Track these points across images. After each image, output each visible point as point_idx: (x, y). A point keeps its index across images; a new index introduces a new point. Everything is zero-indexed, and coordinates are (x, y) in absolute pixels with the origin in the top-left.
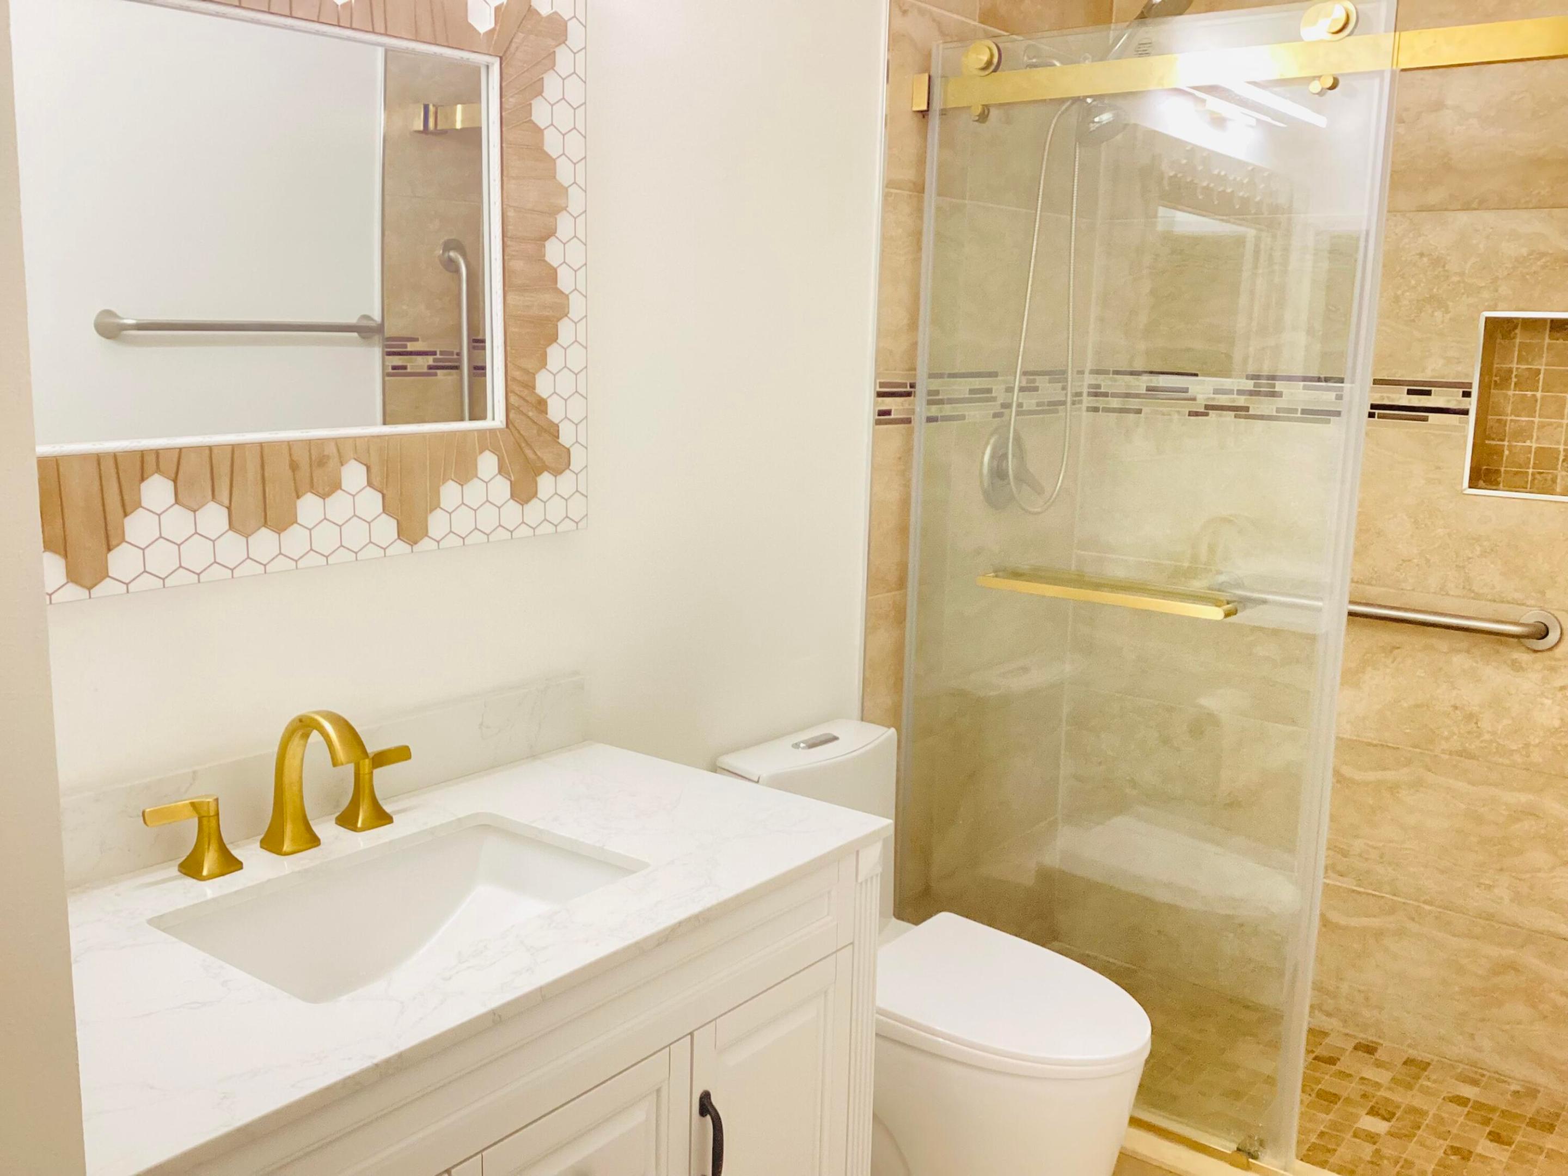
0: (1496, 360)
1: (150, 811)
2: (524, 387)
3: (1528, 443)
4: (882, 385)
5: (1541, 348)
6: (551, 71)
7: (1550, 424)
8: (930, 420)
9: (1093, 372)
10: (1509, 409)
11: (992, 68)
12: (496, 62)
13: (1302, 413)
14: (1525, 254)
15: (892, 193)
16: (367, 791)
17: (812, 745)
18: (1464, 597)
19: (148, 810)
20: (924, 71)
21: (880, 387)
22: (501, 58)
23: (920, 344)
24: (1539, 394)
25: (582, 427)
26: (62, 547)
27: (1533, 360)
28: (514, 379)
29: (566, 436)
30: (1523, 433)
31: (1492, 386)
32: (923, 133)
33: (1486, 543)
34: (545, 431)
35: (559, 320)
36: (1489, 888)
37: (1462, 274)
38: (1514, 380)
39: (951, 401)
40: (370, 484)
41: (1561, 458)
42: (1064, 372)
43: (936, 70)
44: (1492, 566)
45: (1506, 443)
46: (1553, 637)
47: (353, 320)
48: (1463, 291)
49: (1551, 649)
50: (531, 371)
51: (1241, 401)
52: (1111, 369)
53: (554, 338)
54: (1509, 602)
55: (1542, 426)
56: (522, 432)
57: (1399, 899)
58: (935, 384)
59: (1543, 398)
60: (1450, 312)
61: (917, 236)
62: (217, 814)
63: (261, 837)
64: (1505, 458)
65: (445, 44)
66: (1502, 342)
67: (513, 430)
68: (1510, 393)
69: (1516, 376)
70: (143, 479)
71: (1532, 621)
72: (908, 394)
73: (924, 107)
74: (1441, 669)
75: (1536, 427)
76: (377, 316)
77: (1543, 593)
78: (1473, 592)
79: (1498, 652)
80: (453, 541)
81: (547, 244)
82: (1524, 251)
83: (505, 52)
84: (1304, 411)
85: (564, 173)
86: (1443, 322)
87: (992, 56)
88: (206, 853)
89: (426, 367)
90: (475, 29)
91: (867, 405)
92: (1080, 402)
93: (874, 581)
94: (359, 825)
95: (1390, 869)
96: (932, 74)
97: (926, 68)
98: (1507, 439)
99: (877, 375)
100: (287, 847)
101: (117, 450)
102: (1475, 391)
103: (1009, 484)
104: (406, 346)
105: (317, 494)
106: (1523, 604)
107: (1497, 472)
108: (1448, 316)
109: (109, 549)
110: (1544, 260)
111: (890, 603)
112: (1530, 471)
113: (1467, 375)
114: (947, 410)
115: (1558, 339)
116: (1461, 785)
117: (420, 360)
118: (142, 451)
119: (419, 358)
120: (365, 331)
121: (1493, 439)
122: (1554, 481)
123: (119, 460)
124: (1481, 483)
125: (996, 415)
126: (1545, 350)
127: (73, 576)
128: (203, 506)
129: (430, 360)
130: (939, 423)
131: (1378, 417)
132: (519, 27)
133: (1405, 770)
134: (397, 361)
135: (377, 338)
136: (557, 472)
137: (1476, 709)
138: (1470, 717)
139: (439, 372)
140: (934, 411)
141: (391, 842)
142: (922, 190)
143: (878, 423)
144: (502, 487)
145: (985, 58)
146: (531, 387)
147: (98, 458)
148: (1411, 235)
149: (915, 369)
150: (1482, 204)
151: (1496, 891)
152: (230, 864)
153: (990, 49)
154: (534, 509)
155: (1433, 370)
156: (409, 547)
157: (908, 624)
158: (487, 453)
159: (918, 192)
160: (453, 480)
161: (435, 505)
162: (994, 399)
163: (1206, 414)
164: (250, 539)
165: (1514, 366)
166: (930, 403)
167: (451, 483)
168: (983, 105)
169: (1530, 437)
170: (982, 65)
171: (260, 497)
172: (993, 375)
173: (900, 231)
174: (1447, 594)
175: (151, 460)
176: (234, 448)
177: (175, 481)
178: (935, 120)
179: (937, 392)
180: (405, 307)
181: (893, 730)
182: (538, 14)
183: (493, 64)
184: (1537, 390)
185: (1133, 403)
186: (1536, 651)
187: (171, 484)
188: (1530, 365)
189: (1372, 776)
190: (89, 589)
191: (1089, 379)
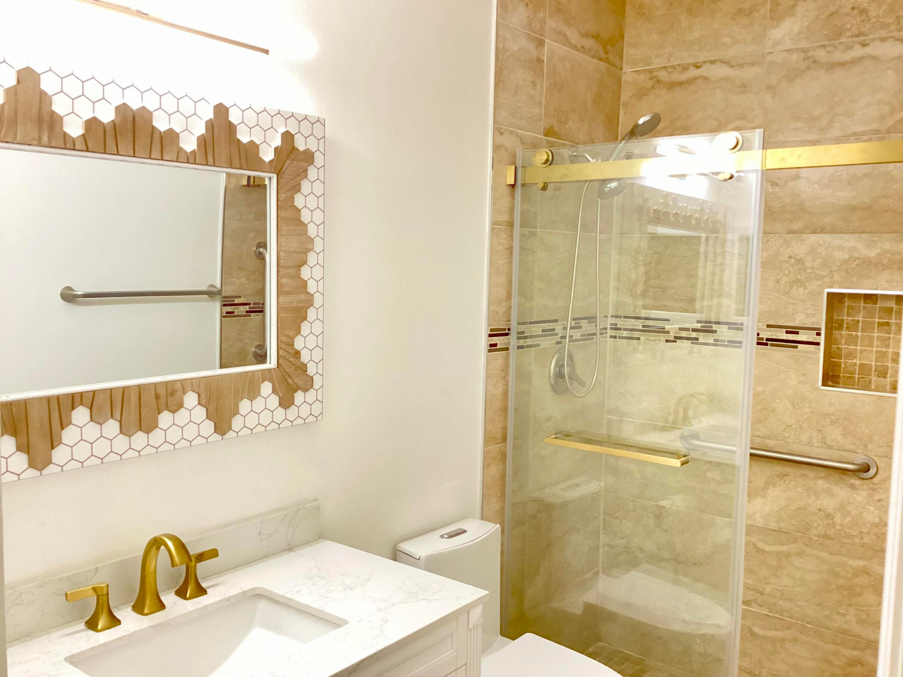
0: (835, 315)
1: (70, 593)
2: (287, 345)
3: (855, 361)
4: (491, 330)
5: (859, 308)
6: (306, 179)
7: (867, 350)
8: (519, 347)
9: (612, 316)
10: (843, 341)
11: (549, 163)
12: (274, 177)
13: (728, 342)
14: (847, 258)
15: (495, 228)
16: (193, 576)
17: (451, 536)
18: (821, 447)
19: (68, 592)
20: (512, 164)
21: (491, 332)
22: (278, 174)
23: (513, 307)
24: (859, 334)
25: (320, 365)
26: (26, 448)
27: (855, 315)
28: (282, 342)
29: (311, 370)
30: (851, 355)
31: (834, 328)
32: (513, 196)
33: (832, 417)
34: (299, 368)
35: (308, 308)
36: (844, 615)
37: (813, 268)
38: (845, 325)
39: (531, 337)
40: (199, 404)
41: (873, 369)
42: (596, 317)
43: (519, 163)
44: (837, 430)
45: (842, 361)
46: (872, 472)
47: (204, 288)
48: (814, 277)
49: (871, 478)
50: (291, 336)
51: (694, 335)
52: (623, 315)
53: (305, 318)
54: (847, 451)
55: (862, 351)
56: (286, 370)
57: (794, 621)
58: (522, 328)
59: (862, 335)
60: (807, 289)
61: (510, 249)
62: (108, 594)
63: (133, 603)
64: (842, 370)
65: (247, 169)
66: (838, 304)
67: (281, 368)
68: (844, 333)
69: (847, 323)
70: (73, 409)
71: (859, 462)
72: (507, 334)
73: (513, 183)
74: (811, 488)
75: (859, 352)
76: (218, 285)
77: (866, 446)
78: (827, 444)
79: (842, 479)
80: (246, 431)
81: (302, 268)
82: (847, 257)
83: (280, 171)
84: (729, 341)
85: (312, 231)
86: (804, 294)
87: (548, 156)
88: (100, 616)
89: (245, 312)
90: (263, 160)
91: (483, 341)
92: (606, 333)
93: (488, 439)
94: (188, 596)
95: (787, 603)
96: (517, 165)
97: (514, 163)
98: (843, 358)
99: (489, 325)
100: (146, 611)
101: (59, 394)
102: (823, 332)
103: (565, 380)
104: (234, 301)
105: (170, 411)
106: (856, 452)
107: (839, 376)
108: (806, 291)
109: (53, 448)
110: (857, 261)
111: (498, 450)
112: (857, 376)
113: (818, 324)
114: (529, 342)
115: (868, 304)
116: (825, 555)
117: (242, 308)
118: (73, 394)
119: (242, 307)
120: (211, 294)
121: (835, 358)
122: (870, 382)
123: (60, 400)
124: (830, 383)
125: (557, 343)
126: (862, 310)
127: (32, 464)
128: (106, 421)
129: (247, 308)
130: (525, 349)
131: (770, 346)
132: (288, 157)
133: (794, 546)
134: (229, 309)
135: (218, 297)
136: (306, 390)
137: (831, 511)
138: (828, 516)
139: (252, 314)
140: (522, 342)
141: (205, 606)
142: (512, 226)
143: (490, 351)
144: (274, 401)
145: (545, 157)
146: (291, 344)
147: (48, 399)
148: (784, 246)
149: (510, 321)
150: (823, 230)
151: (847, 616)
152: (115, 621)
153: (547, 153)
154: (292, 412)
155: (800, 320)
156: (221, 437)
157: (507, 462)
158: (266, 382)
159: (510, 226)
160: (246, 398)
161: (236, 412)
162: (557, 334)
163: (675, 342)
164: (131, 438)
165: (845, 318)
166: (519, 338)
167: (245, 400)
168: (544, 183)
169: (856, 357)
170: (543, 161)
171: (138, 415)
172: (556, 321)
173: (501, 247)
174: (812, 446)
175: (77, 399)
176: (124, 388)
177: (91, 409)
178: (518, 189)
179: (523, 333)
180: (234, 280)
181: (498, 525)
182: (298, 150)
183: (273, 177)
184: (858, 332)
185: (636, 334)
186: (863, 479)
187: (88, 410)
188: (854, 317)
189: (774, 548)
190: (41, 470)
191: (611, 320)
